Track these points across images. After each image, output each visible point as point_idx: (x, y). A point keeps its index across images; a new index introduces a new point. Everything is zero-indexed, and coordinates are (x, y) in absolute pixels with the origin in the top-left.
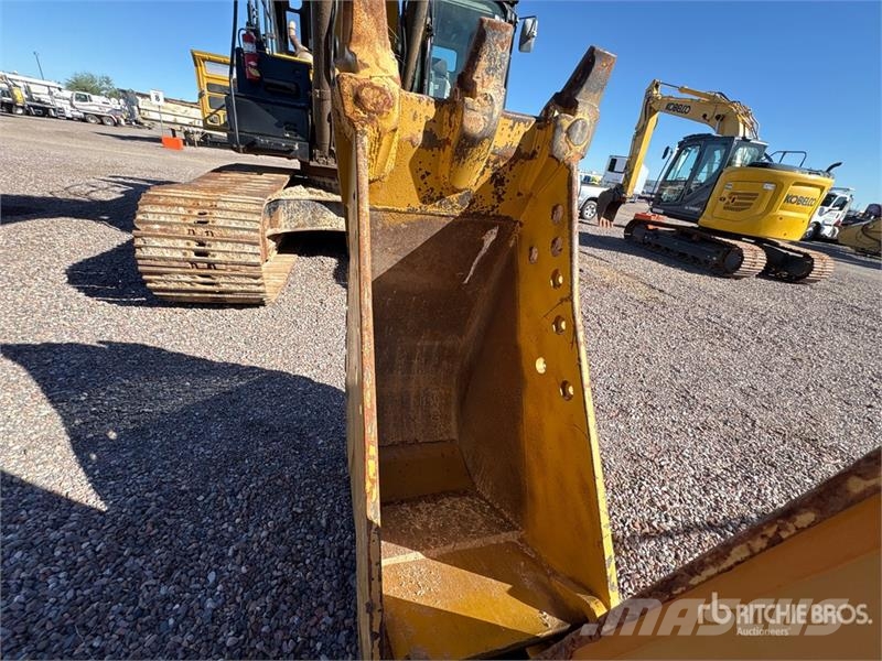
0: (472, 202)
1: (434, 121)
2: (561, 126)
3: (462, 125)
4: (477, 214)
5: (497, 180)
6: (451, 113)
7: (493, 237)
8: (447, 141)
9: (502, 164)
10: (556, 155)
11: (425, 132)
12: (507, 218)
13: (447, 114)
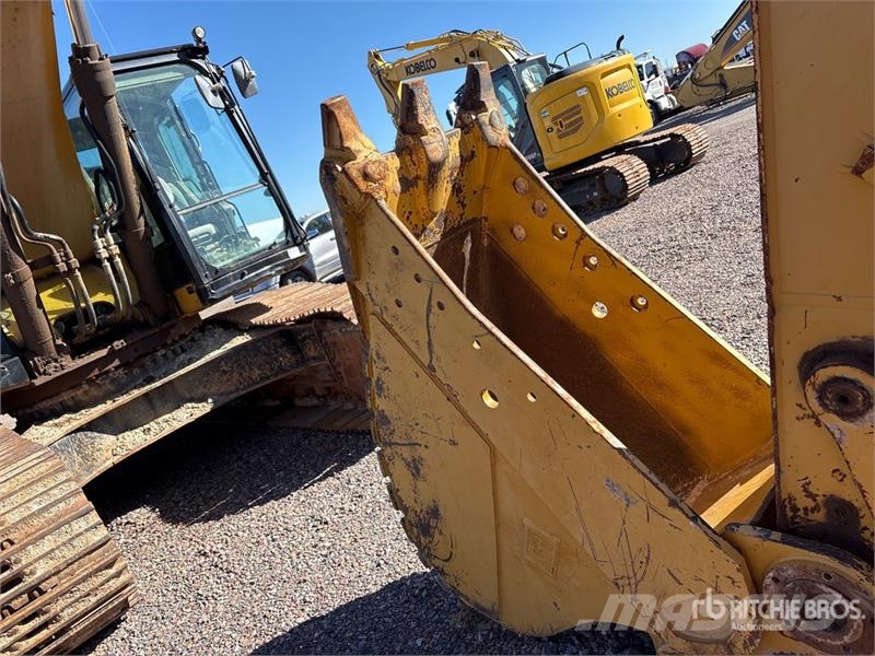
0: (445, 221)
1: (401, 168)
2: (484, 123)
3: (428, 158)
4: (452, 229)
5: (457, 190)
6: (411, 154)
7: (470, 245)
8: (418, 177)
9: (455, 174)
10: (493, 144)
11: (400, 179)
12: (474, 220)
13: (408, 158)
